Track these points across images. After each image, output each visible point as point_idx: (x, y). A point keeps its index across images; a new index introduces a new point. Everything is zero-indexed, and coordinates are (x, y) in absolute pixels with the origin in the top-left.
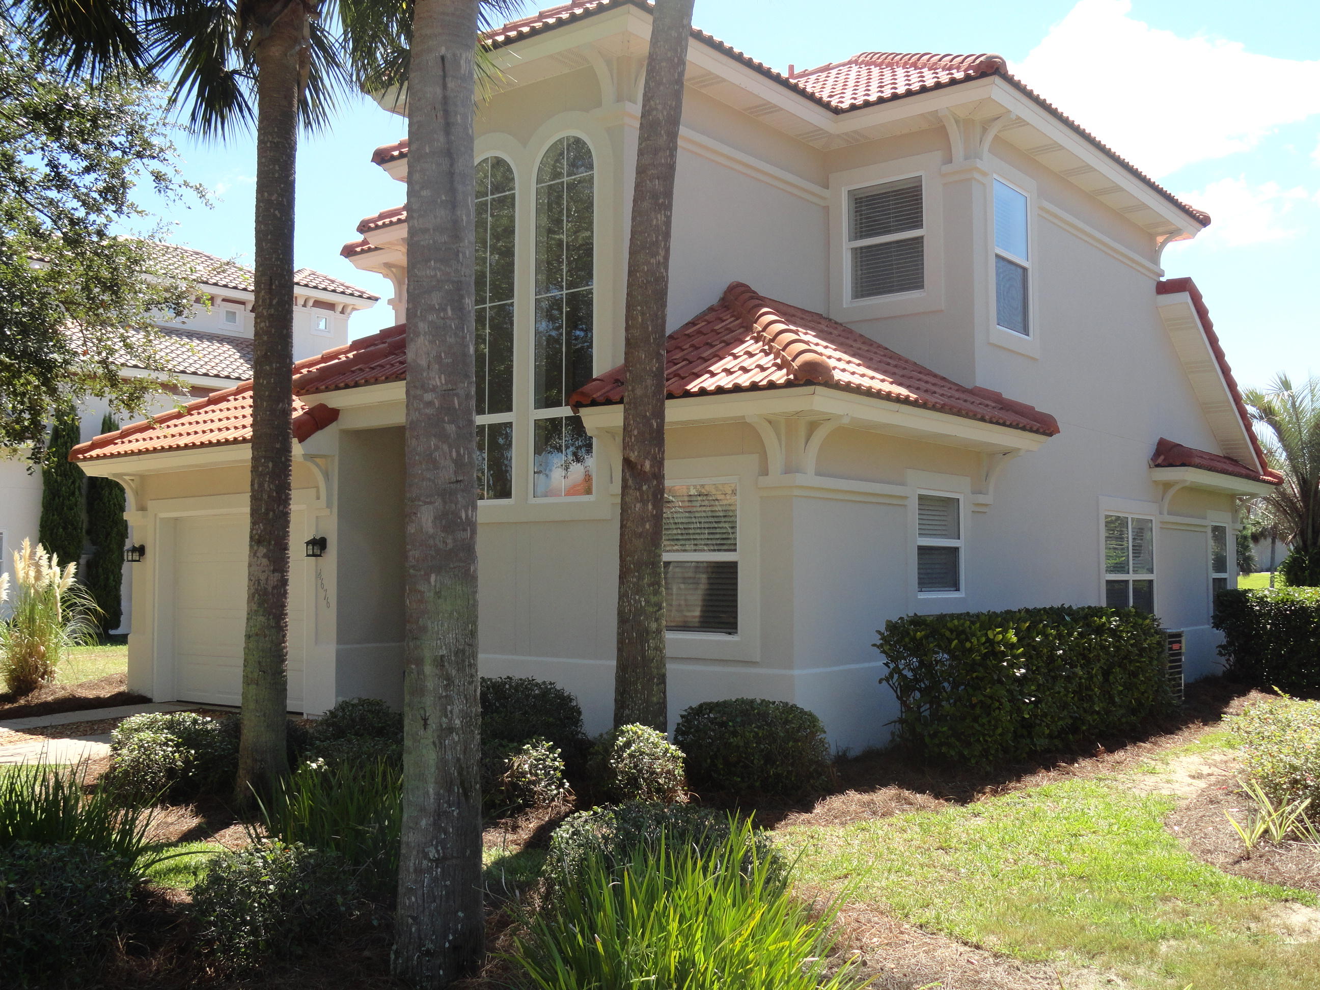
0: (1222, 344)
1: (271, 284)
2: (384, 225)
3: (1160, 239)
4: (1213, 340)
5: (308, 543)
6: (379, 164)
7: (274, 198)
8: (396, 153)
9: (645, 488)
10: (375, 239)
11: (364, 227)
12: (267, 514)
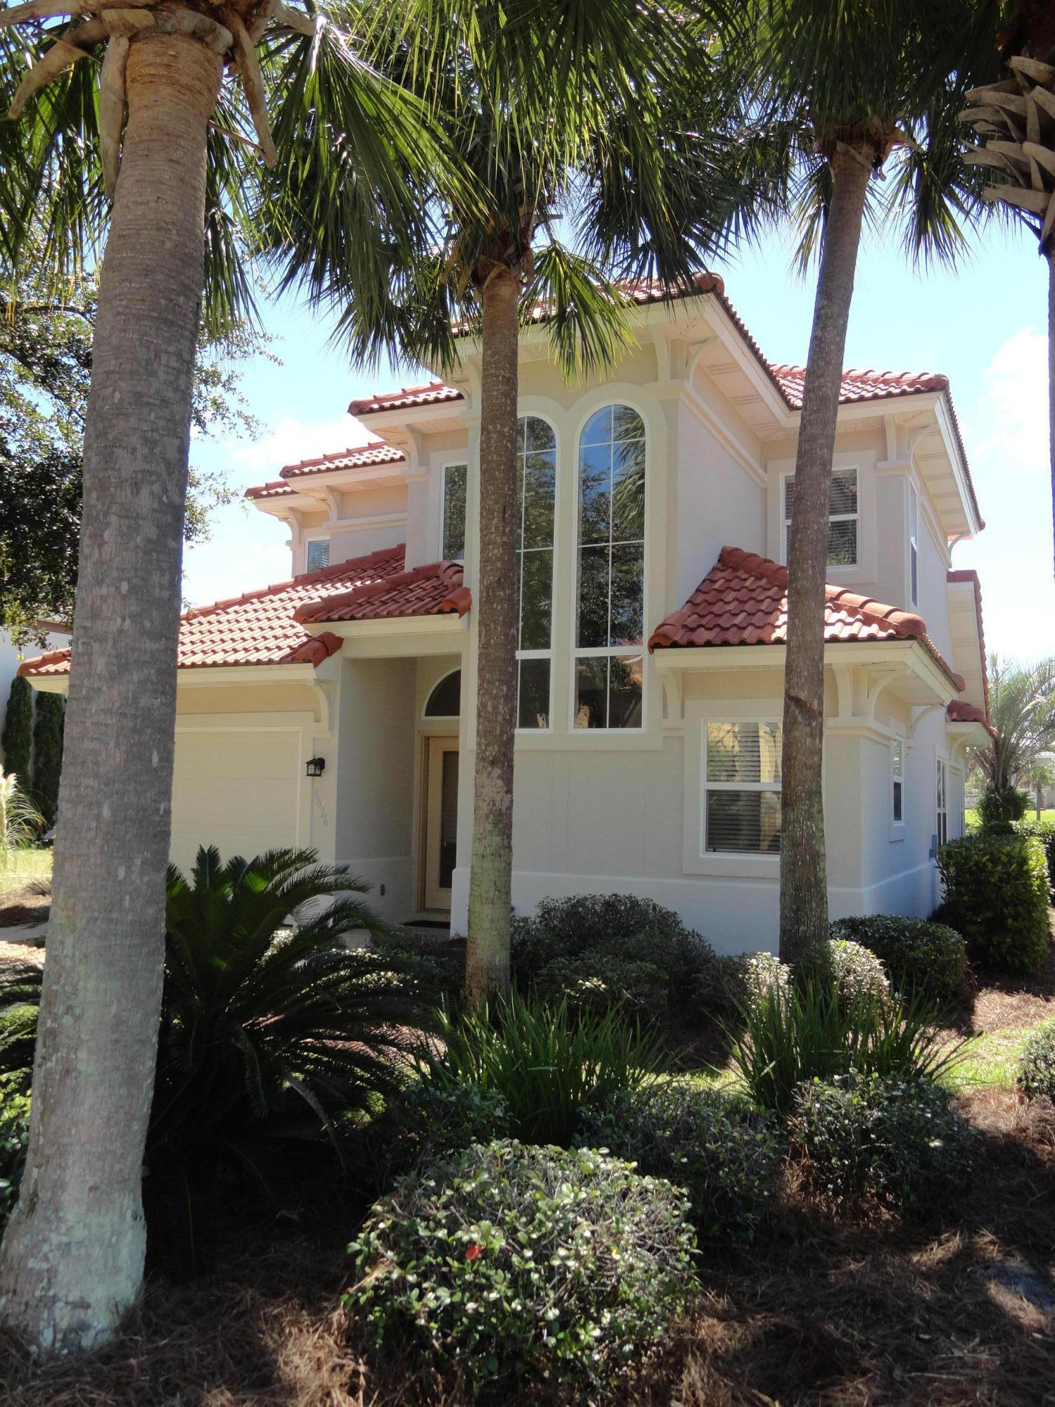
0: (985, 627)
1: (504, 513)
2: (311, 472)
3: (951, 539)
4: (979, 622)
5: (309, 763)
6: (354, 415)
7: (506, 429)
8: (376, 406)
9: (814, 724)
10: (295, 484)
11: (287, 473)
12: (501, 735)
